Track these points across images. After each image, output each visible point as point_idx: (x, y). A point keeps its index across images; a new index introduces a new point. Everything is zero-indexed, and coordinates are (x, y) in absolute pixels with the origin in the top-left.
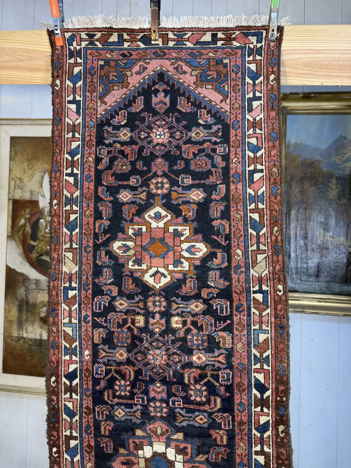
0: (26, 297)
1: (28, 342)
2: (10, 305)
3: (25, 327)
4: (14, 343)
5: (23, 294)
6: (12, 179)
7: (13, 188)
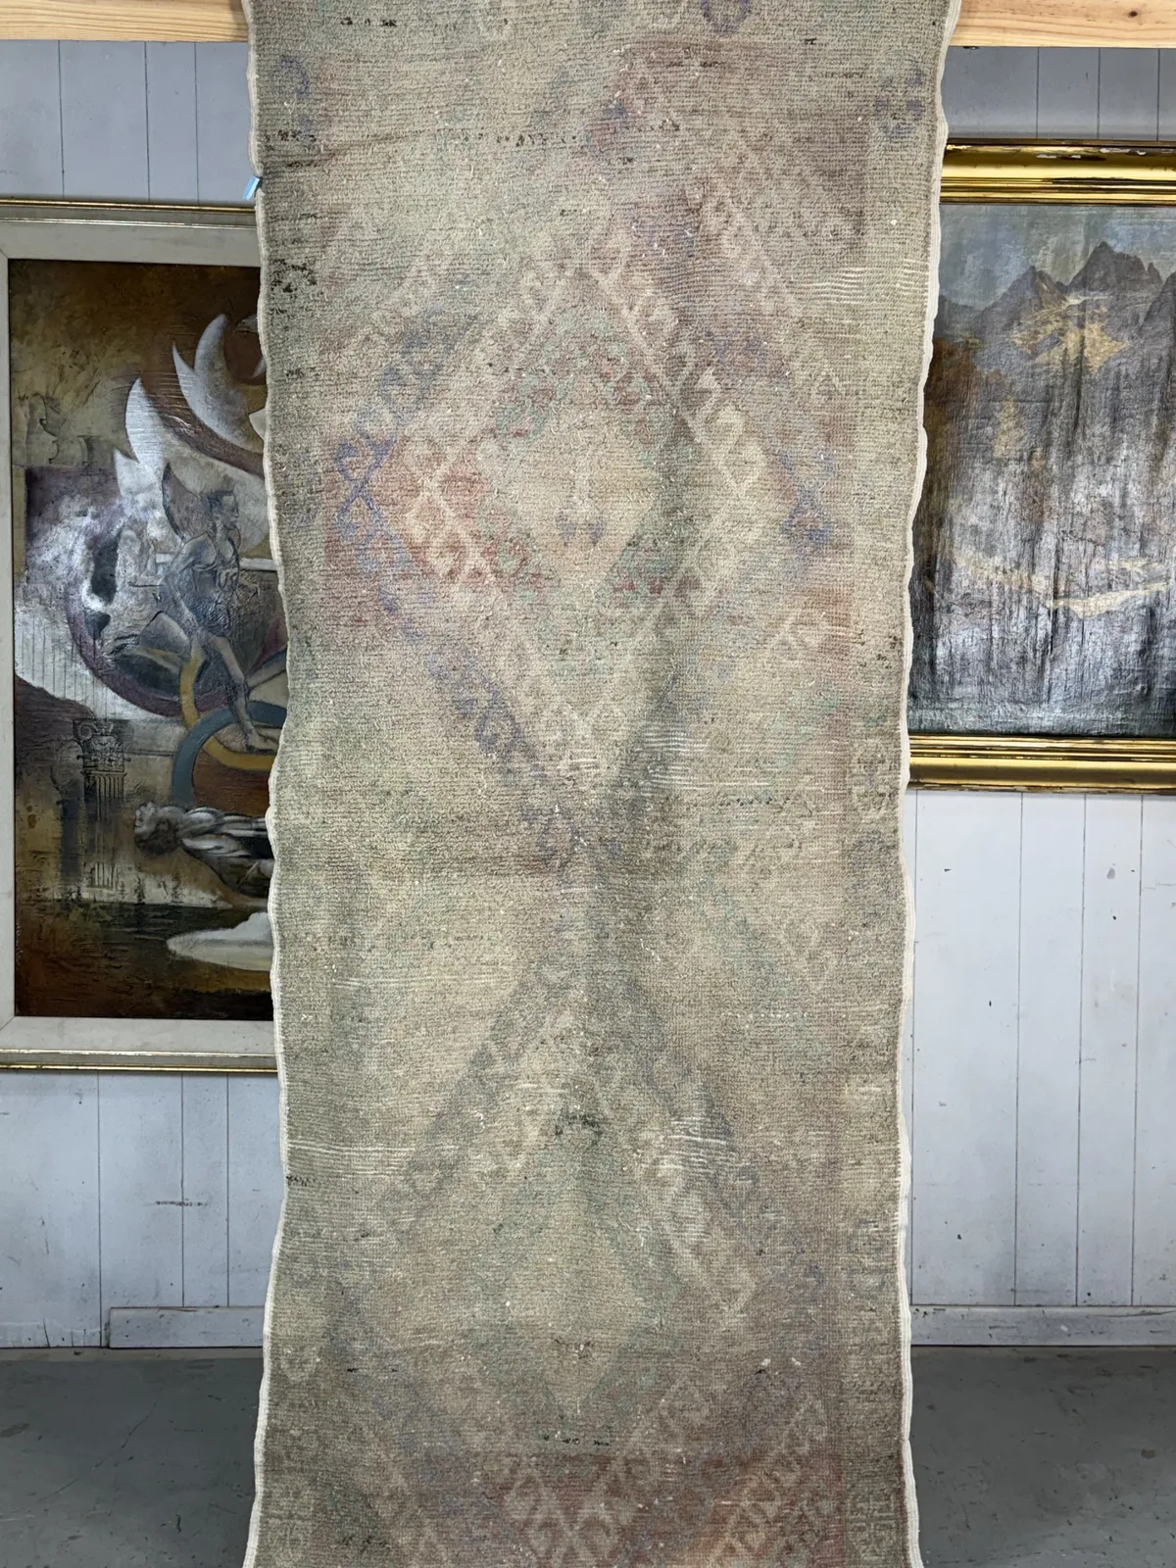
0: (87, 776)
1: (98, 915)
2: (32, 803)
3: (88, 869)
4: (50, 920)
5: (75, 767)
6: (22, 399)
7: (25, 428)
